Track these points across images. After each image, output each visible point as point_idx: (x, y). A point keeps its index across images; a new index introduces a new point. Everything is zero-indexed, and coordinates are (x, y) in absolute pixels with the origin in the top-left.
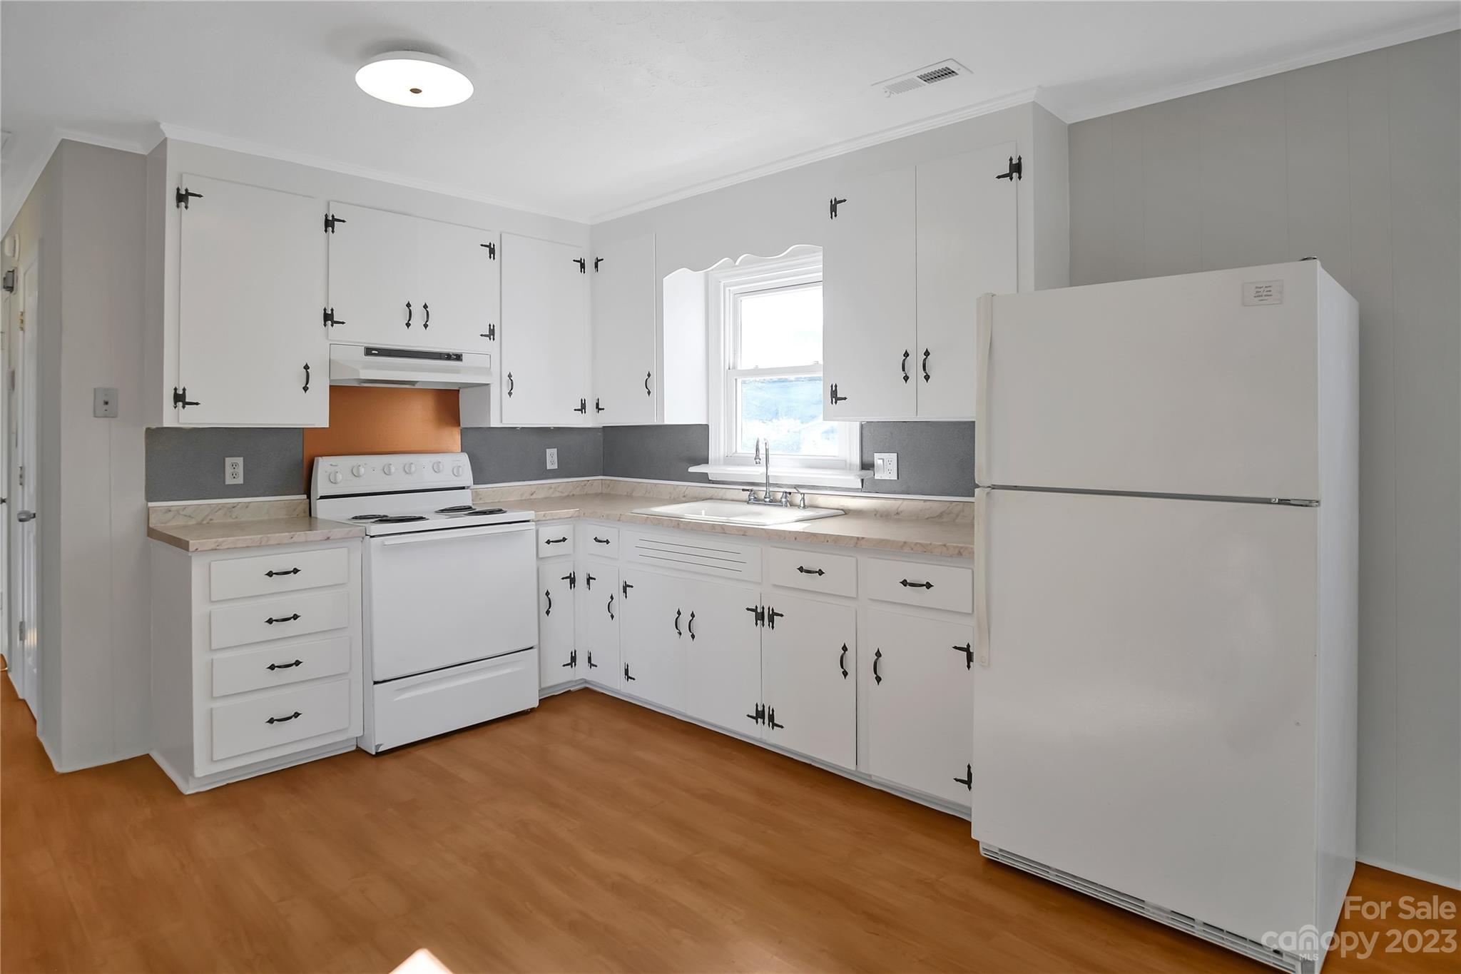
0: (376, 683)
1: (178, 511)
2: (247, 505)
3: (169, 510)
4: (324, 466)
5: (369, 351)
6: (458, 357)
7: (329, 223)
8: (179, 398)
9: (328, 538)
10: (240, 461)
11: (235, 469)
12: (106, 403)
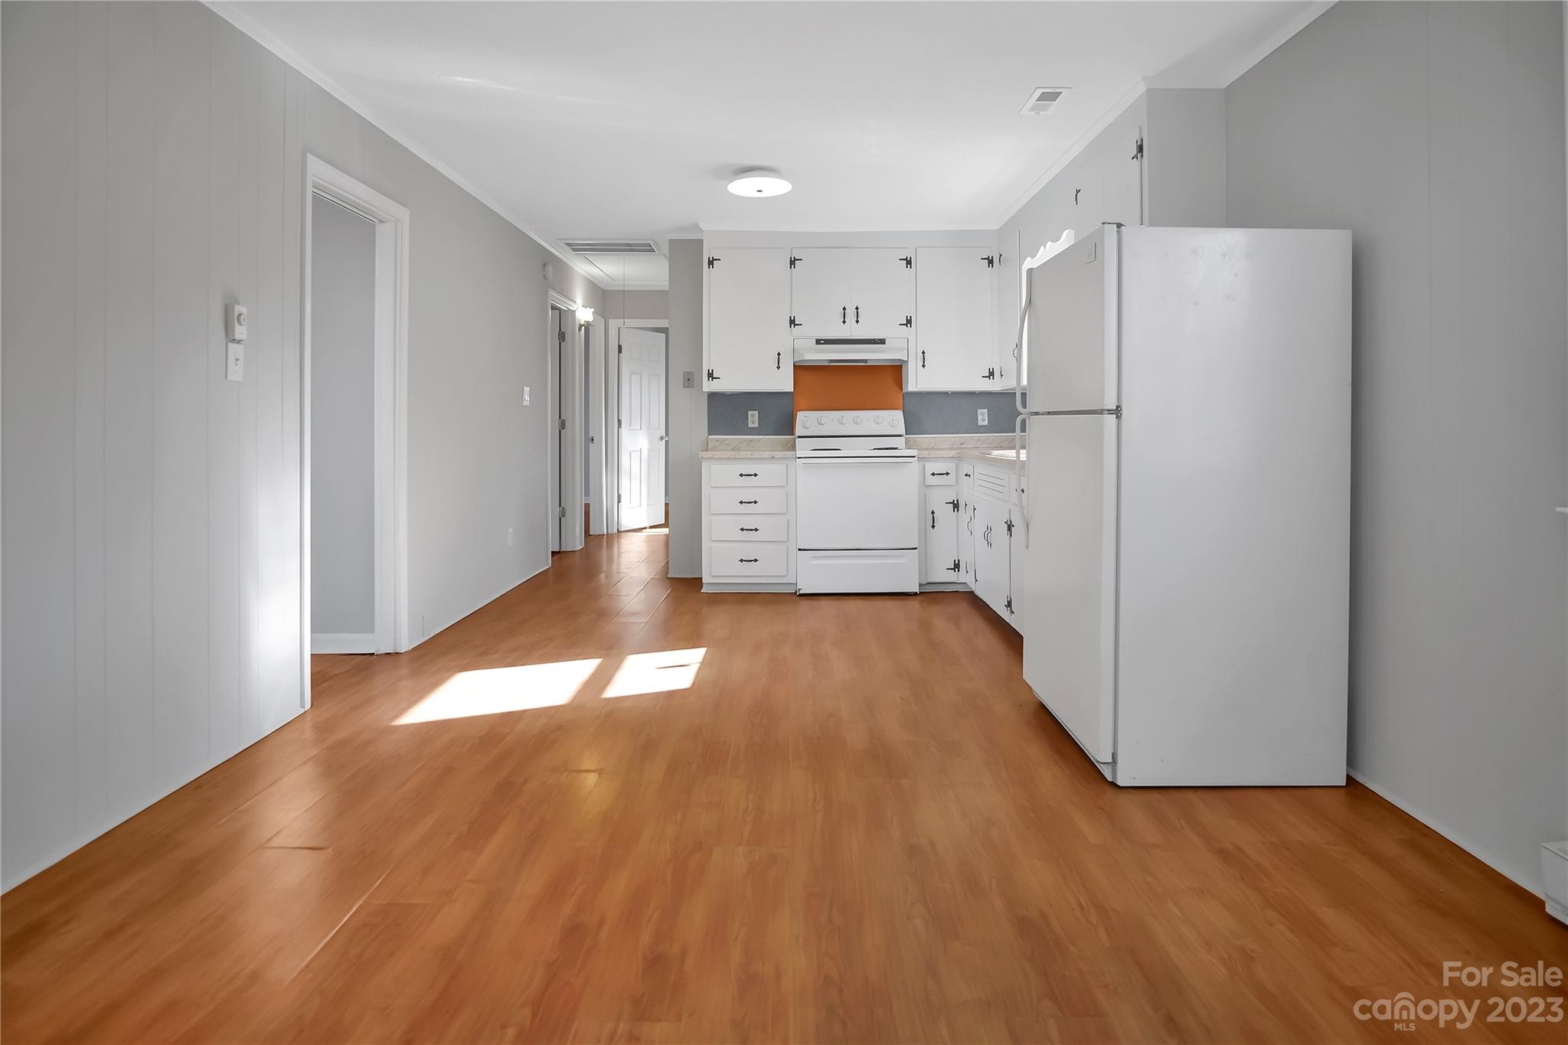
0: (799, 550)
1: (722, 441)
2: (759, 440)
3: (718, 440)
4: (802, 417)
5: (818, 342)
6: (882, 342)
7: (793, 262)
8: (710, 375)
9: (773, 457)
10: (756, 413)
11: (753, 418)
12: (689, 380)
